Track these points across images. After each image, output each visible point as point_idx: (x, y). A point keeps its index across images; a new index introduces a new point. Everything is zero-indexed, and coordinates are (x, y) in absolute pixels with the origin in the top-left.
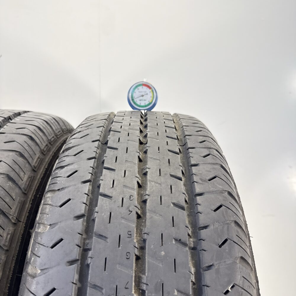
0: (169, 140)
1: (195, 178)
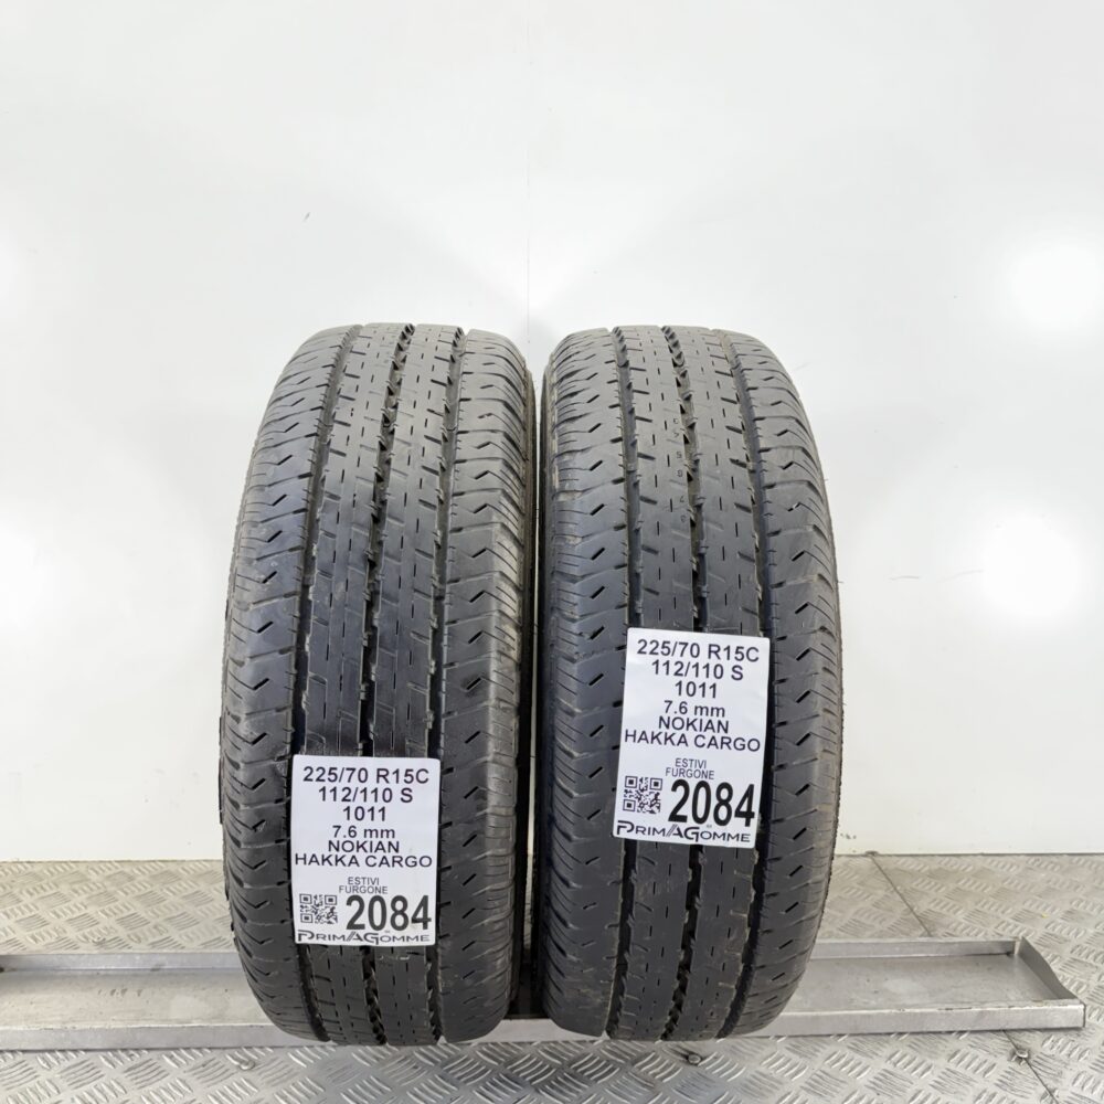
0: (715, 360)
1: (754, 402)
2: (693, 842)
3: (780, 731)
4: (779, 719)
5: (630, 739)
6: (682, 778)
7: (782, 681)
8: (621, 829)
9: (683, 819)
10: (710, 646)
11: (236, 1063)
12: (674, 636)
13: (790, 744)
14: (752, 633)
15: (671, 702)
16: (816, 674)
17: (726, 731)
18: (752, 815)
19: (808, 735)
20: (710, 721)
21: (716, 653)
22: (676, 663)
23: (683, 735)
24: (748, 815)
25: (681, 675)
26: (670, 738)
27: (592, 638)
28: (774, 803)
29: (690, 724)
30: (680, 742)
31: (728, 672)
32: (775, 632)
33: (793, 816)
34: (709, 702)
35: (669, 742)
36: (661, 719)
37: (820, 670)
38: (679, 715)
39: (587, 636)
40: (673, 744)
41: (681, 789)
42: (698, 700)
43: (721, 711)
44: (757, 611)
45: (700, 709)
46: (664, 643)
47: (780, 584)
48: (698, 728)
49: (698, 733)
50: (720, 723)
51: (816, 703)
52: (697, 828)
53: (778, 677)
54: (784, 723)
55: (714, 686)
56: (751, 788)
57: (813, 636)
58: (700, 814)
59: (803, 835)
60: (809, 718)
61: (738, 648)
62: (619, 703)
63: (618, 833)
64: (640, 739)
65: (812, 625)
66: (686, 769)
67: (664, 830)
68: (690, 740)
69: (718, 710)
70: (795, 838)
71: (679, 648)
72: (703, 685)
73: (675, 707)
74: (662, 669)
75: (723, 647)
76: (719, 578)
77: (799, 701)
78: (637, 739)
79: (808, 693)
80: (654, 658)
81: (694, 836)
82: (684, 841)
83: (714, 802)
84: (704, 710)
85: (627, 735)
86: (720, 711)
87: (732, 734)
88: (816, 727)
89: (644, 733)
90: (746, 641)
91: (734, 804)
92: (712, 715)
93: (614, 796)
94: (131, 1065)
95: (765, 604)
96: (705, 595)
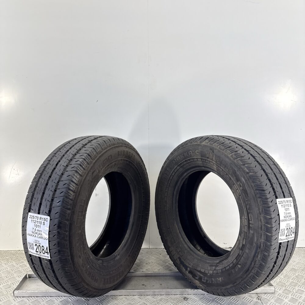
11: (84, 300)
94: (61, 300)
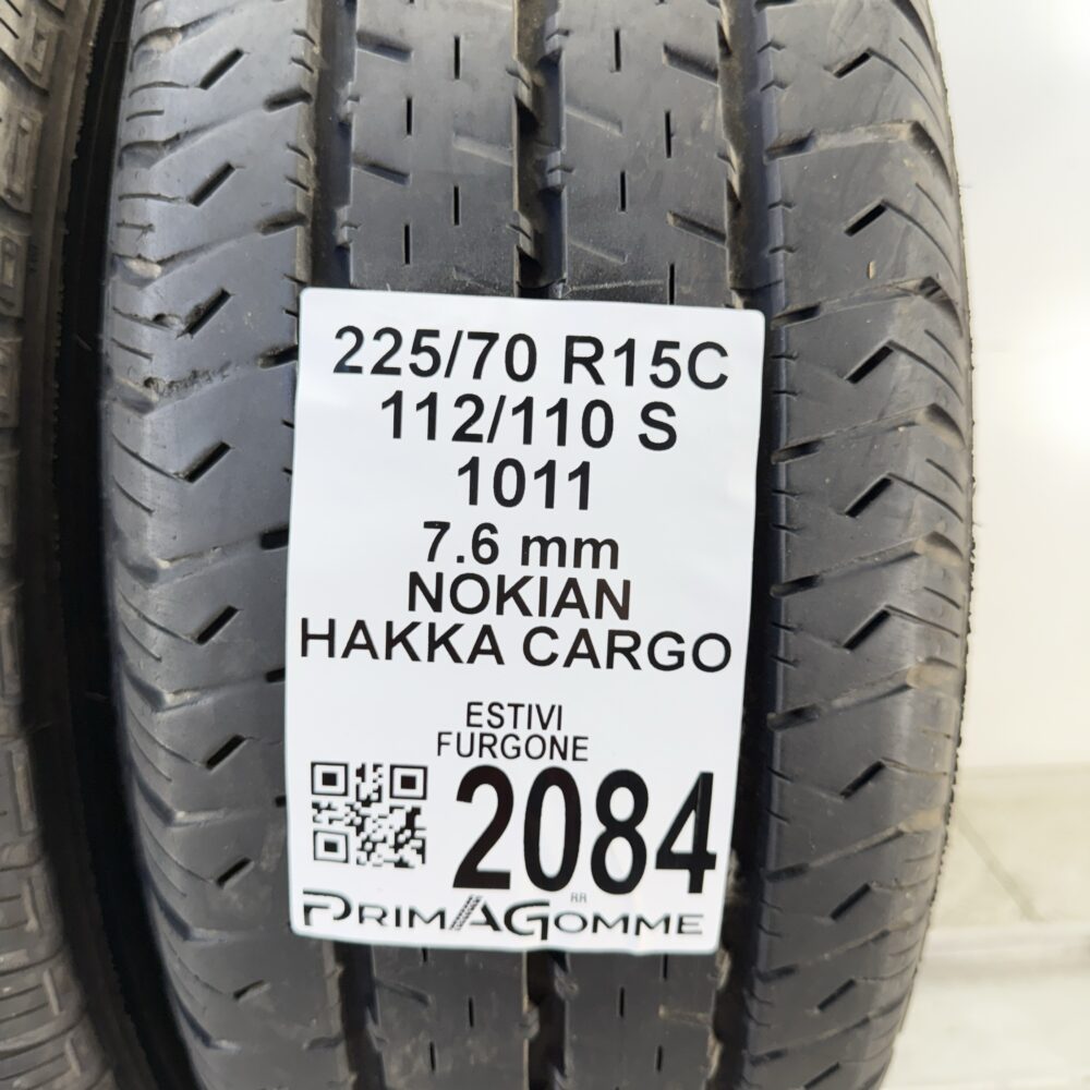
2: (534, 943)
3: (794, 607)
4: (790, 571)
5: (318, 648)
6: (487, 760)
7: (804, 449)
8: (314, 913)
9: (500, 880)
10: (571, 341)
12: (452, 313)
13: (827, 645)
14: (710, 297)
15: (444, 527)
16: (911, 424)
17: (623, 612)
18: (710, 861)
19: (882, 617)
20: (572, 584)
21: (588, 363)
22: (459, 403)
23: (487, 631)
24: (698, 863)
25: (477, 438)
26: (445, 640)
27: (192, 328)
28: (774, 822)
29: (509, 594)
30: (477, 651)
31: (629, 425)
32: (781, 292)
33: (832, 857)
34: (566, 521)
35: (441, 651)
36: (415, 579)
37: (921, 416)
38: (472, 566)
39: (180, 326)
40: (456, 659)
41: (486, 795)
42: (531, 517)
43: (606, 551)
44: (726, 226)
45: (537, 545)
46: (421, 334)
47: (799, 145)
48: (533, 606)
49: (537, 621)
50: (603, 587)
51: (908, 517)
52: (545, 904)
53: (788, 438)
54: (806, 583)
55: (583, 471)
56: (705, 782)
57: (901, 306)
58: (551, 864)
59: (860, 907)
60: (886, 564)
61: (661, 345)
62: (277, 537)
63: (307, 922)
64: (351, 645)
65: (899, 270)
66: (500, 733)
67: (442, 914)
68: (510, 644)
69: (597, 546)
70: (837, 914)
71: (471, 350)
72: (549, 470)
73: (458, 541)
74: (415, 420)
75: (611, 344)
76: (601, 125)
77: (855, 511)
78: (340, 646)
79: (884, 485)
80: (387, 386)
81: (538, 925)
82: (504, 941)
83: (591, 828)
84: (553, 549)
85: (306, 637)
86: (604, 548)
87: (644, 621)
88: (903, 589)
89: (360, 625)
90: (686, 323)
91: (652, 832)
92: (577, 564)
93: (282, 821)
95: (751, 205)
96: (556, 178)
